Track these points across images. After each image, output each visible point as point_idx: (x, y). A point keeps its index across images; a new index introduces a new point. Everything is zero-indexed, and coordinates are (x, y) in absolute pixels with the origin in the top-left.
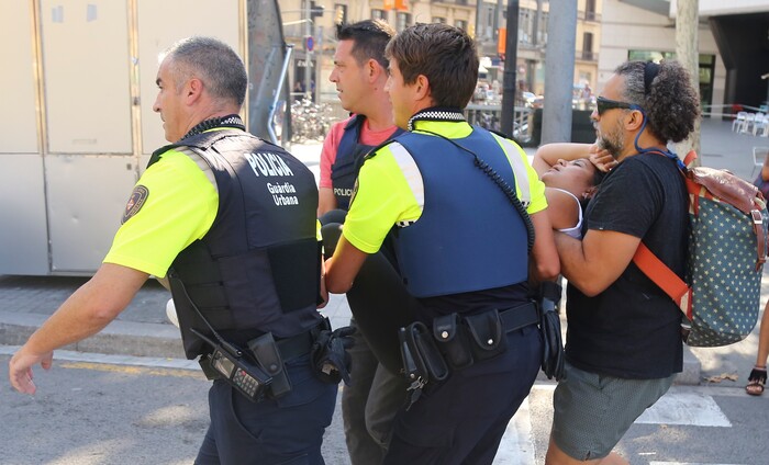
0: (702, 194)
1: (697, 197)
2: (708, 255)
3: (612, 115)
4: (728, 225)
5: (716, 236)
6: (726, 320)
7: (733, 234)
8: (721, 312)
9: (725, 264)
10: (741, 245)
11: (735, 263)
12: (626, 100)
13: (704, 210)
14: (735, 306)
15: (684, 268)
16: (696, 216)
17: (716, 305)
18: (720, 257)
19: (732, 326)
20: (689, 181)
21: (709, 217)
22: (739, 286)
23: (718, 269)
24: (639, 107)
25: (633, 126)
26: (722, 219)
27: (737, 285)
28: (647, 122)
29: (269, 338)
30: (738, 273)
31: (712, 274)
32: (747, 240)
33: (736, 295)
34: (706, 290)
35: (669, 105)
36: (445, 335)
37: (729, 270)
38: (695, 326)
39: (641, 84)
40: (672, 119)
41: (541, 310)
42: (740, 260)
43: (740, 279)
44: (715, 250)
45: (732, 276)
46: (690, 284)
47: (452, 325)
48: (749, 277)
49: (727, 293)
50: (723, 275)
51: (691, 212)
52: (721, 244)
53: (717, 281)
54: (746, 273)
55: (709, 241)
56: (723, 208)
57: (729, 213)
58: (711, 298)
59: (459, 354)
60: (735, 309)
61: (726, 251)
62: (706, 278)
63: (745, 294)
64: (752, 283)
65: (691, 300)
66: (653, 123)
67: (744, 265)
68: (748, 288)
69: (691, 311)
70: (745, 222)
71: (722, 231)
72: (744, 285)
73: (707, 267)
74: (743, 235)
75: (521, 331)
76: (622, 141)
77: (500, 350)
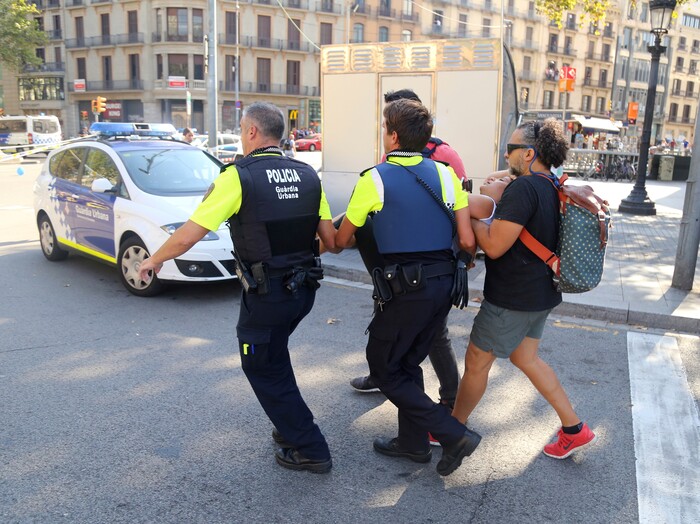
0: (568, 201)
1: (565, 203)
2: (570, 238)
3: (516, 153)
4: (583, 221)
5: (575, 227)
6: (580, 278)
7: (586, 226)
8: (577, 273)
9: (580, 244)
10: (591, 233)
11: (587, 244)
12: (524, 143)
13: (568, 211)
14: (586, 270)
15: (555, 246)
16: (564, 215)
17: (574, 269)
18: (577, 239)
19: (584, 281)
20: (560, 193)
21: (572, 215)
22: (589, 257)
23: (576, 247)
24: (532, 147)
25: (529, 158)
26: (579, 217)
27: (588, 256)
28: (537, 155)
29: (260, 265)
30: (588, 250)
31: (572, 250)
32: (595, 230)
33: (587, 263)
34: (568, 259)
35: (550, 144)
36: (389, 276)
37: (583, 248)
38: (561, 280)
39: (533, 133)
40: (553, 152)
41: (456, 267)
42: (590, 242)
43: (590, 253)
44: (574, 235)
45: (585, 252)
46: (559, 256)
47: (394, 271)
48: (596, 253)
49: (581, 262)
50: (579, 251)
51: (561, 212)
52: (578, 232)
53: (575, 254)
54: (594, 250)
55: (571, 230)
56: (580, 210)
57: (584, 213)
58: (571, 264)
59: (397, 287)
60: (586, 271)
61: (582, 237)
62: (568, 252)
63: (593, 263)
64: (598, 256)
65: (559, 265)
66: (541, 154)
67: (593, 245)
68: (595, 260)
69: (559, 272)
70: (594, 219)
71: (579, 224)
72: (593, 257)
73: (569, 245)
74: (592, 227)
75: (438, 277)
76: (523, 168)
77: (421, 287)
